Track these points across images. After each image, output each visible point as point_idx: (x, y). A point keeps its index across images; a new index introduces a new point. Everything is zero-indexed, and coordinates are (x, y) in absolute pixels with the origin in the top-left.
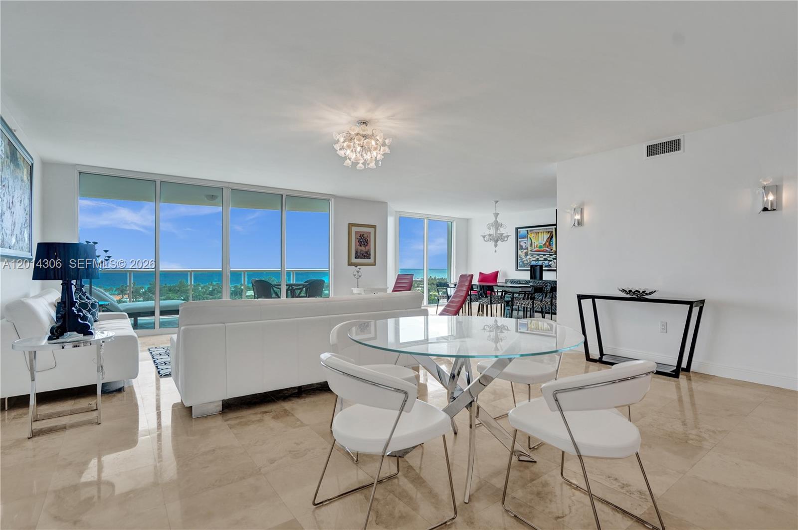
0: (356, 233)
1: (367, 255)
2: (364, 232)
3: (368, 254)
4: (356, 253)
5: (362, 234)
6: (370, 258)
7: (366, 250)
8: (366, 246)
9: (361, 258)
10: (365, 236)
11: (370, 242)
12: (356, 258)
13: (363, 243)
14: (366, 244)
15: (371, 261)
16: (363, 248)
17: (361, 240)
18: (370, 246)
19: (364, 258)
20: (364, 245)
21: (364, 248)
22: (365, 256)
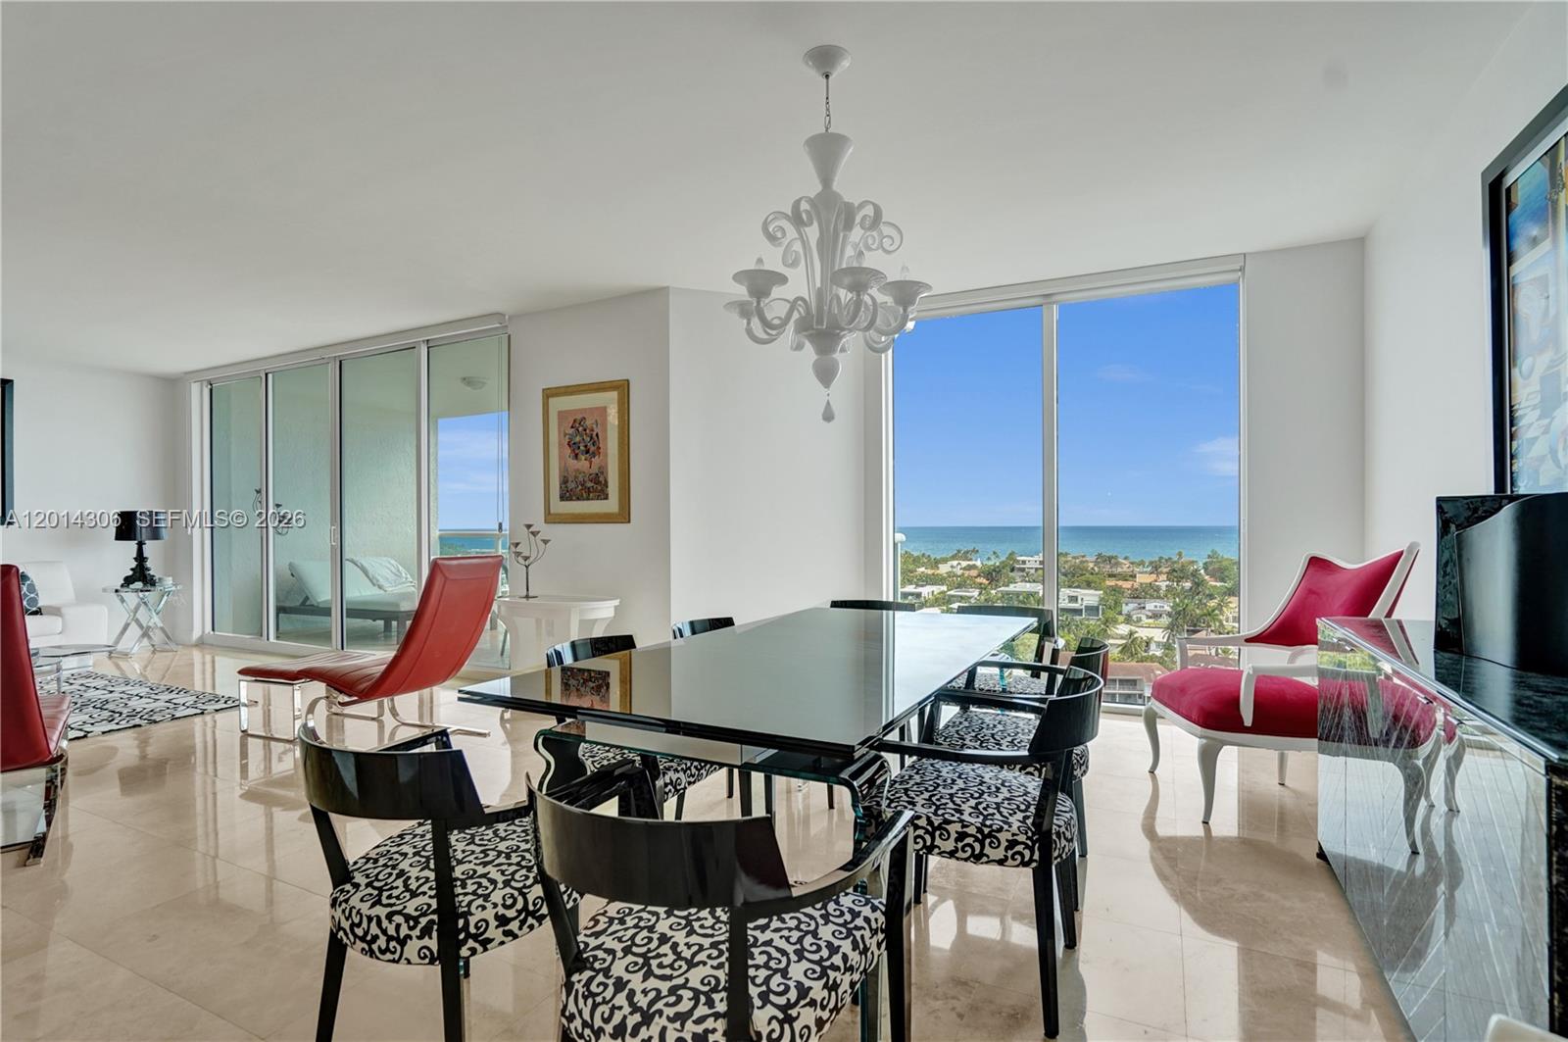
0: (562, 415)
1: (595, 487)
2: (585, 410)
3: (599, 483)
4: (564, 481)
5: (579, 417)
6: (606, 498)
7: (595, 470)
8: (594, 455)
9: (578, 499)
10: (588, 423)
11: (606, 439)
12: (562, 498)
13: (582, 448)
14: (592, 449)
15: (611, 505)
16: (582, 464)
17: (578, 439)
18: (606, 455)
19: (588, 499)
20: (587, 452)
21: (587, 463)
22: (589, 491)
